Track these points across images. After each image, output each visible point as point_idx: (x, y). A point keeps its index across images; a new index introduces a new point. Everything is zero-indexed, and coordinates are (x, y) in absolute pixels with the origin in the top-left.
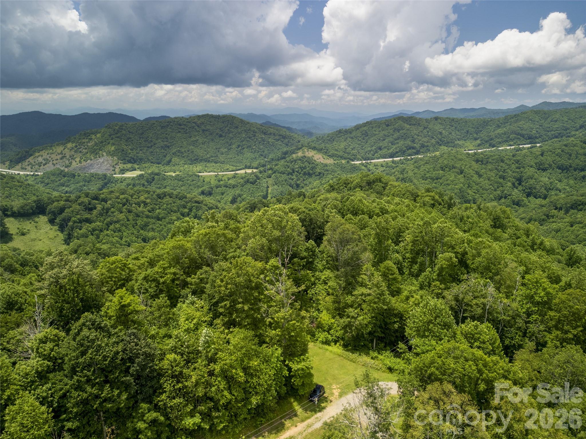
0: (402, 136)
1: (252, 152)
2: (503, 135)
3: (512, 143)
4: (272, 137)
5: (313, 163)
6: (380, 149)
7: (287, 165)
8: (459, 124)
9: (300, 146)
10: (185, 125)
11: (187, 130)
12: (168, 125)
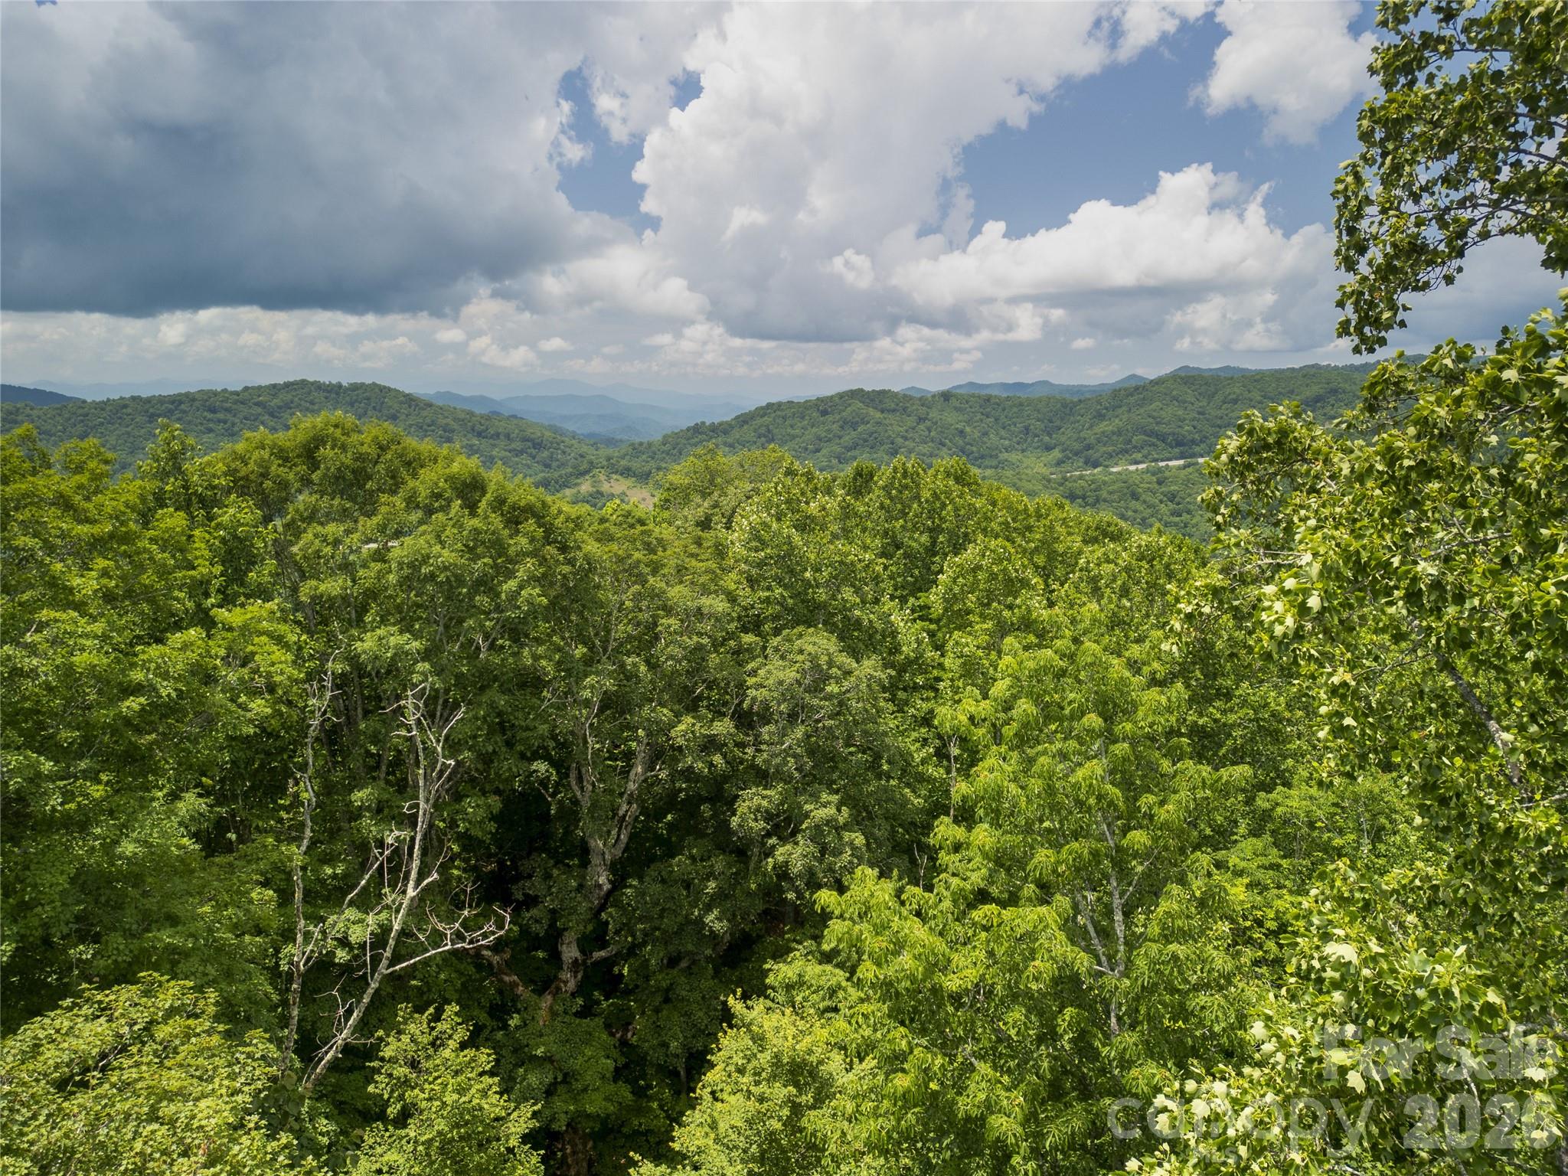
0: (866, 441)
2: (1115, 438)
3: (1138, 456)
4: (502, 443)
8: (1004, 410)
9: (585, 466)
10: (228, 410)
11: (233, 424)
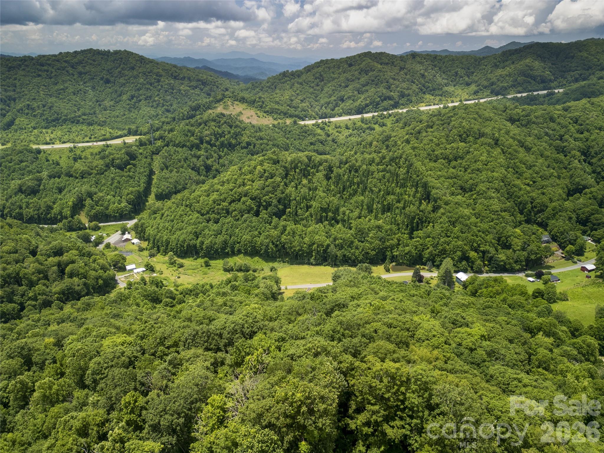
0: (373, 81)
1: (152, 106)
2: (507, 78)
3: (520, 89)
4: (186, 82)
5: (236, 126)
6: (342, 100)
8: (444, 63)
9: (220, 97)
10: (49, 65)
11: (52, 72)
12: (20, 65)
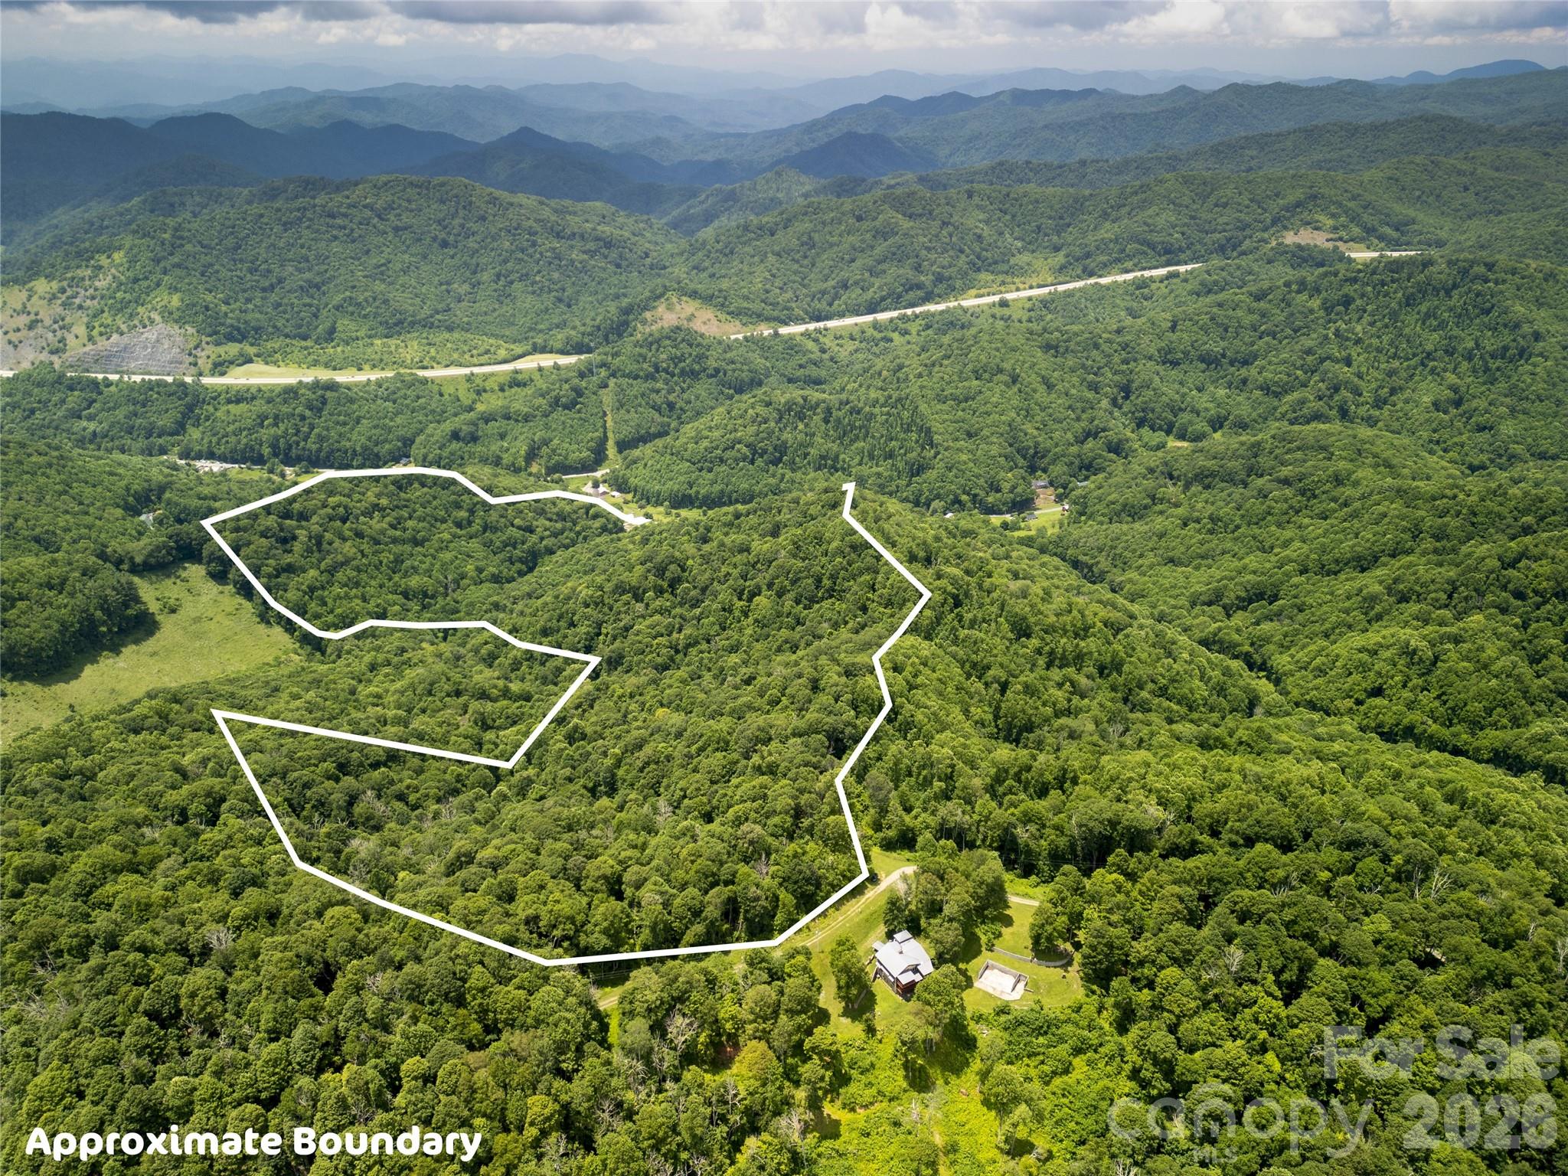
0: (894, 254)
1: (534, 293)
2: (1112, 245)
3: (1129, 264)
4: (579, 244)
5: (698, 345)
6: (845, 287)
7: (640, 355)
10: (345, 215)
11: (352, 230)
